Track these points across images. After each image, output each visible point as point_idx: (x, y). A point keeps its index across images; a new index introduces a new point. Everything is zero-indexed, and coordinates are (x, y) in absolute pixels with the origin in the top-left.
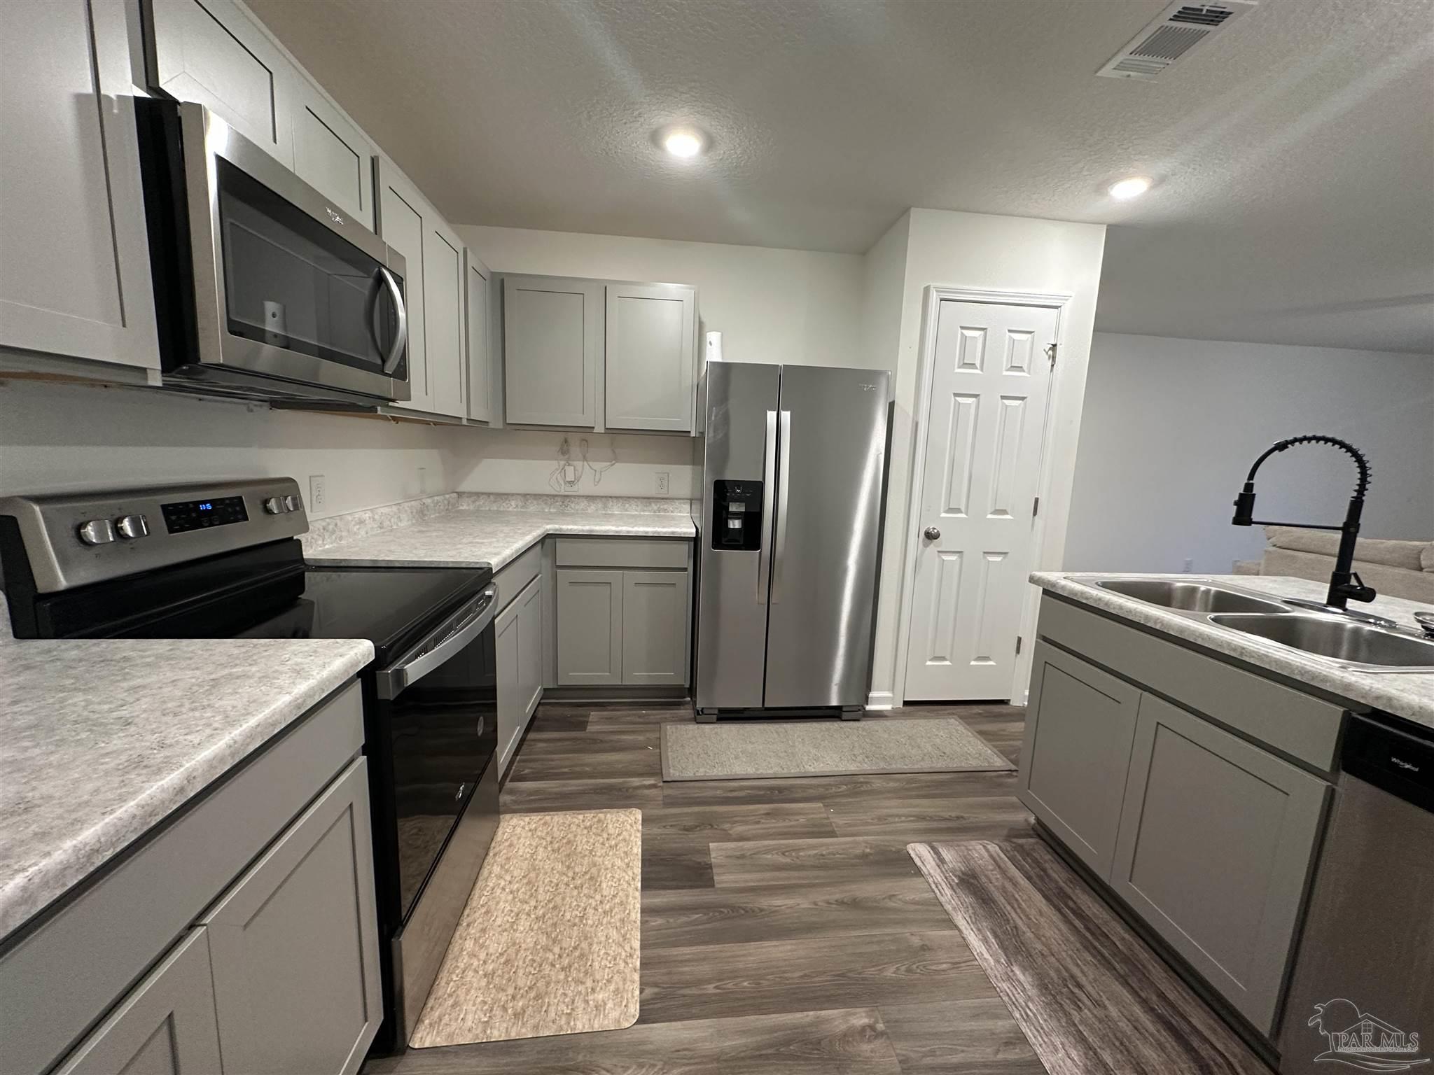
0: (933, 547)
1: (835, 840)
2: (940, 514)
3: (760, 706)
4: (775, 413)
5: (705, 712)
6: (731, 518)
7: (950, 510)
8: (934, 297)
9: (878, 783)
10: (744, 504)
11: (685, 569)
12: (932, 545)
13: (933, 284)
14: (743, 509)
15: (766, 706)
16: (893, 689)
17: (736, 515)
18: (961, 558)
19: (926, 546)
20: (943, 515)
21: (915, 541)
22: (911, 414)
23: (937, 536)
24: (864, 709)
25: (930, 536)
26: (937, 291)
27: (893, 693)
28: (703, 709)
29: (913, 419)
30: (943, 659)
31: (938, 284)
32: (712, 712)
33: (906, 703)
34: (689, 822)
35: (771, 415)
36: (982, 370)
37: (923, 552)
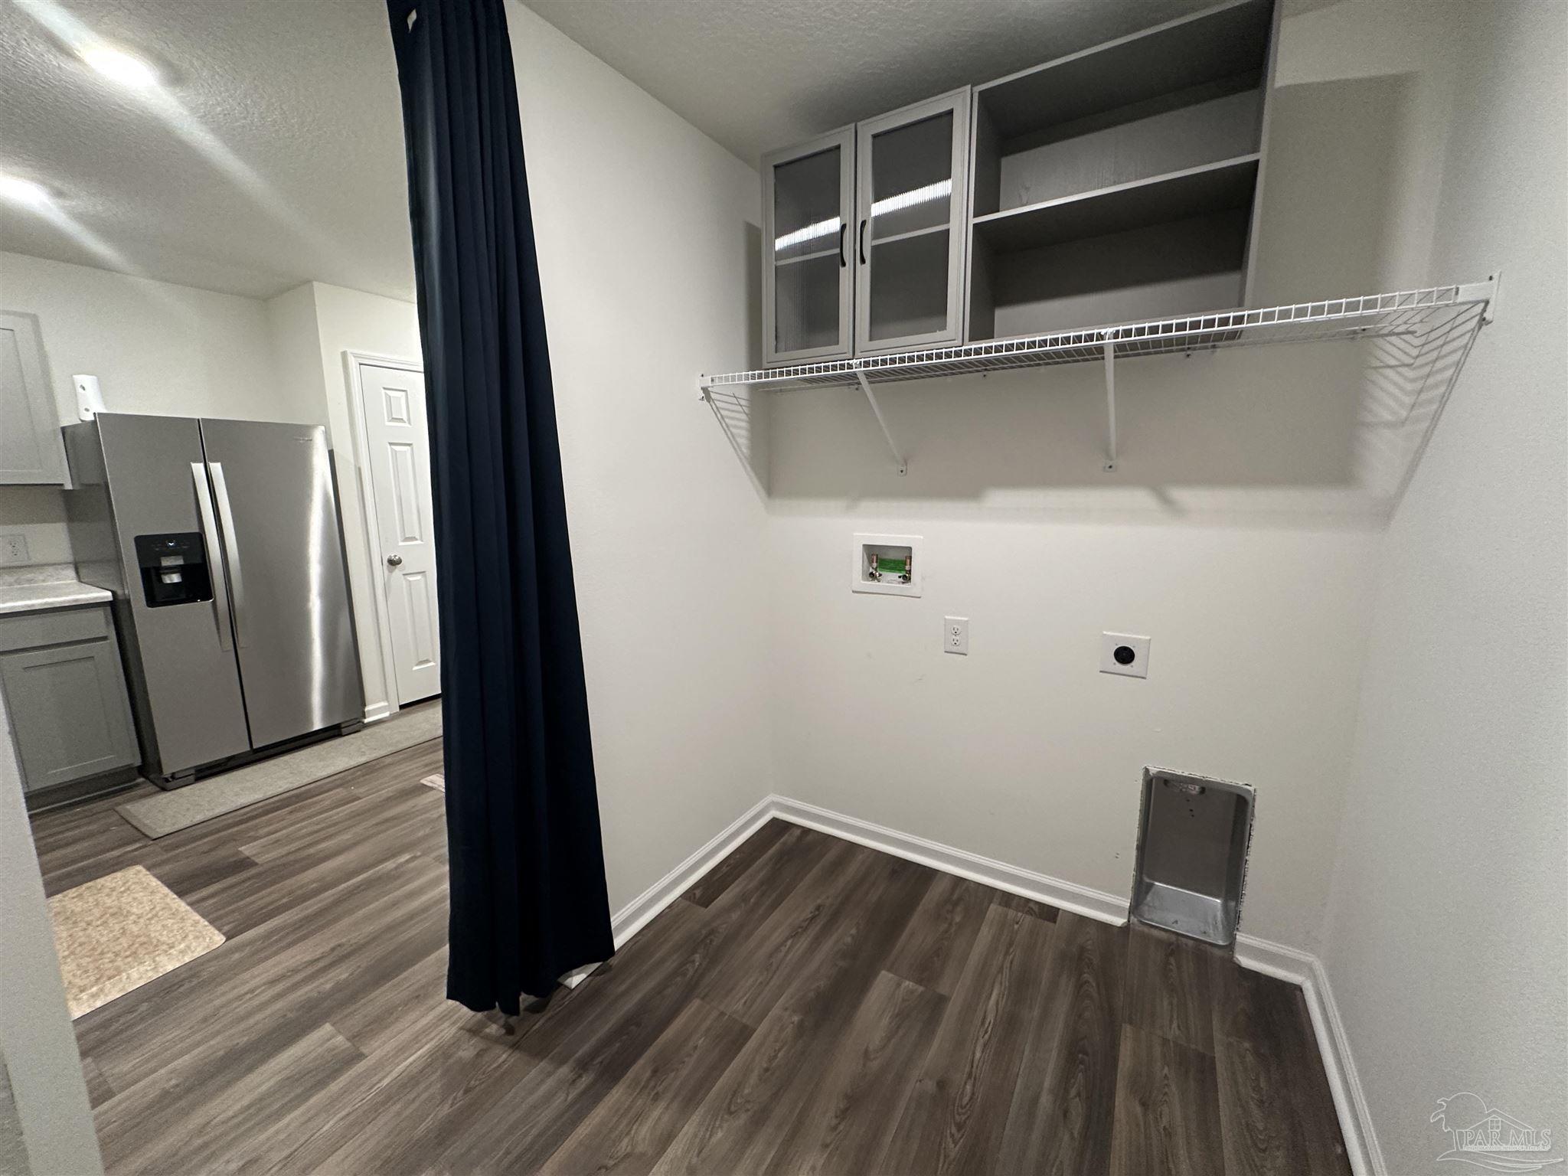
0: (398, 572)
1: (360, 801)
2: (398, 542)
3: (249, 749)
4: (202, 465)
5: (177, 776)
6: (164, 574)
7: (407, 539)
8: (353, 363)
9: (388, 760)
10: (181, 557)
11: (105, 638)
12: (397, 570)
13: (349, 351)
14: (180, 562)
15: (255, 747)
16: (387, 699)
17: (172, 570)
18: (425, 576)
19: (391, 572)
20: (401, 544)
21: (380, 570)
22: (352, 461)
23: (399, 562)
24: (363, 723)
25: (393, 563)
26: (355, 357)
27: (388, 702)
28: (173, 774)
29: (355, 466)
30: (427, 661)
31: (356, 351)
32: (187, 773)
33: (402, 707)
34: (206, 848)
35: (198, 468)
36: (410, 423)
37: (389, 579)
